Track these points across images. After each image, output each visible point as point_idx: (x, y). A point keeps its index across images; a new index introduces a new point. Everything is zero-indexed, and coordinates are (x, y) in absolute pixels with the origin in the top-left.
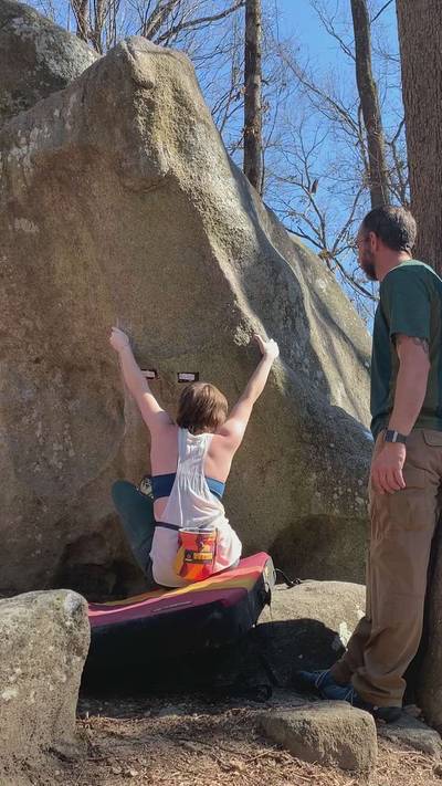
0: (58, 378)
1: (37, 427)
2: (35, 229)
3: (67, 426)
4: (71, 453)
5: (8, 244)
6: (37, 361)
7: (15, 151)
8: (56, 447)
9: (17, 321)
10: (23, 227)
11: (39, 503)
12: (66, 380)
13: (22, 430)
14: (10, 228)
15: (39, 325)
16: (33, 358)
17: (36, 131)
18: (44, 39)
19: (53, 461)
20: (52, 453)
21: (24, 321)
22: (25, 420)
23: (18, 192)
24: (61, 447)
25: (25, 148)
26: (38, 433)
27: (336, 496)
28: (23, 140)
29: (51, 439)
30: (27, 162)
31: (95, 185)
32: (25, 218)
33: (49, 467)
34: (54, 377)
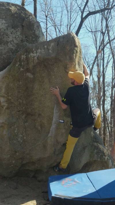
0: (24, 117)
1: (15, 130)
2: (32, 76)
3: (24, 130)
4: (25, 138)
5: (23, 79)
6: (19, 111)
7: (32, 54)
8: (20, 136)
9: (18, 100)
10: (29, 75)
11: (16, 152)
12: (26, 117)
13: (11, 130)
14: (25, 75)
15: (24, 102)
16: (18, 110)
17: (39, 50)
18: (36, 24)
19: (19, 140)
20: (19, 137)
21: (19, 100)
22: (13, 127)
23: (31, 66)
24: (22, 136)
25: (35, 54)
26: (16, 131)
27: (99, 156)
28: (35, 52)
29: (19, 133)
30: (36, 58)
31: (56, 69)
32: (30, 73)
33: (18, 141)
34: (22, 116)
